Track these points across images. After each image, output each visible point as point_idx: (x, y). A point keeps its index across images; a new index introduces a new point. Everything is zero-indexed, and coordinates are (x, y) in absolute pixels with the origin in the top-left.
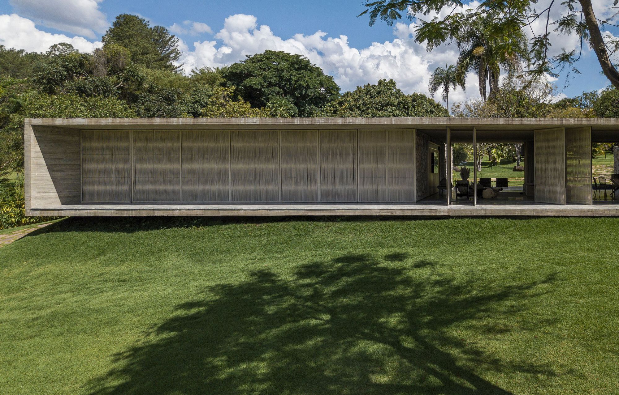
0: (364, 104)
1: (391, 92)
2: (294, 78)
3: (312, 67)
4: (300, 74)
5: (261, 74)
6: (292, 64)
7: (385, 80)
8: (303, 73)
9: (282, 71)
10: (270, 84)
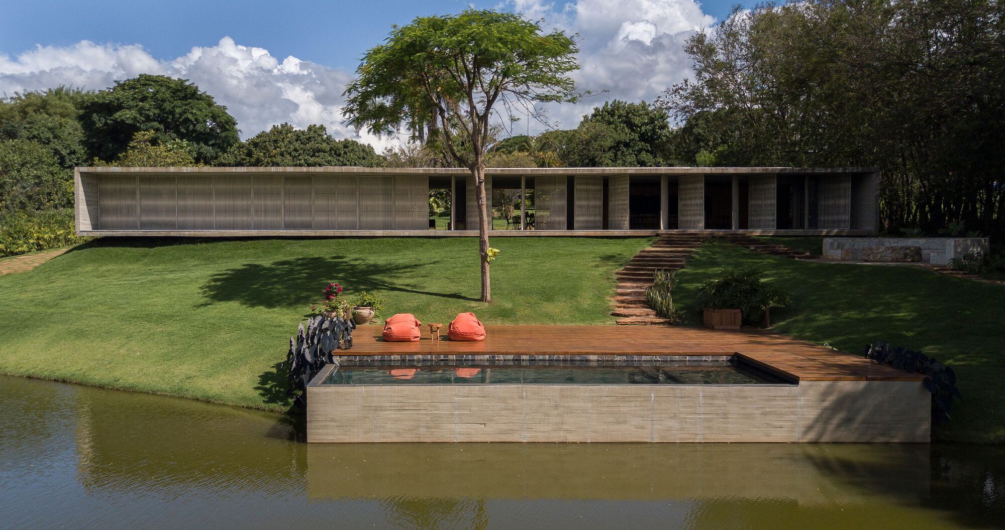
0: (295, 150)
1: (322, 138)
2: (178, 110)
3: (200, 95)
4: (186, 105)
5: (137, 106)
6: (175, 92)
7: (315, 125)
8: (189, 103)
9: (163, 101)
10: (148, 119)
